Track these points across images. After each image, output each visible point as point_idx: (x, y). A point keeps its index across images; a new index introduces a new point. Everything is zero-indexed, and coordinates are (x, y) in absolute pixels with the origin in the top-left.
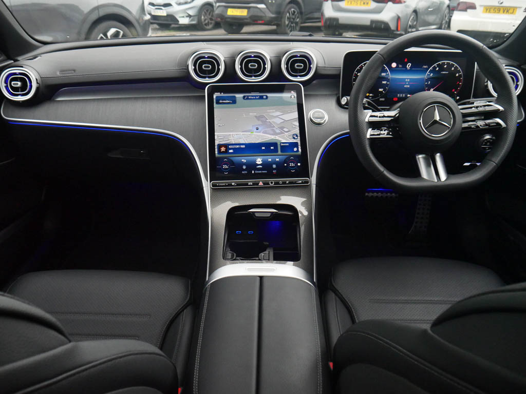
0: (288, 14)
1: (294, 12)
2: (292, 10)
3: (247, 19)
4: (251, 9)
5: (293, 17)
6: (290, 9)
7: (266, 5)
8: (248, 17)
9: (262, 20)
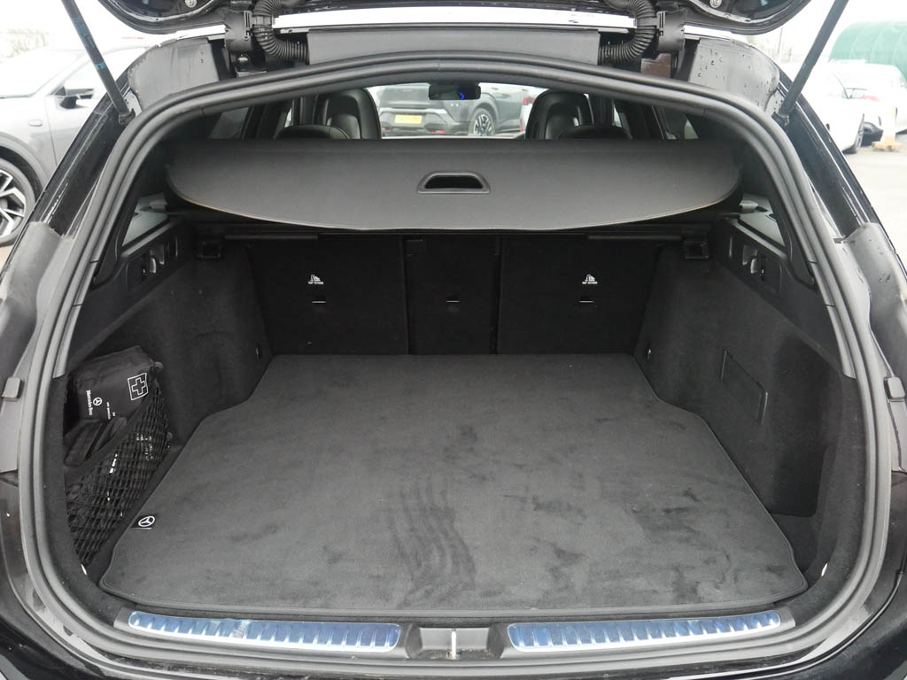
0: (476, 122)
1: (485, 118)
2: (482, 116)
3: (421, 128)
4: (427, 116)
5: (484, 125)
6: (479, 114)
7: (447, 110)
8: (423, 126)
9: (441, 130)
